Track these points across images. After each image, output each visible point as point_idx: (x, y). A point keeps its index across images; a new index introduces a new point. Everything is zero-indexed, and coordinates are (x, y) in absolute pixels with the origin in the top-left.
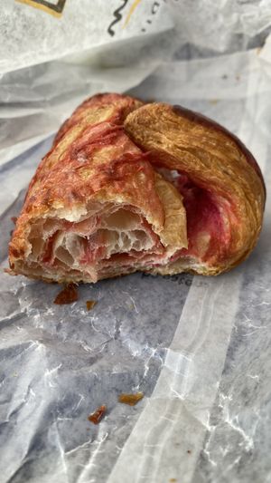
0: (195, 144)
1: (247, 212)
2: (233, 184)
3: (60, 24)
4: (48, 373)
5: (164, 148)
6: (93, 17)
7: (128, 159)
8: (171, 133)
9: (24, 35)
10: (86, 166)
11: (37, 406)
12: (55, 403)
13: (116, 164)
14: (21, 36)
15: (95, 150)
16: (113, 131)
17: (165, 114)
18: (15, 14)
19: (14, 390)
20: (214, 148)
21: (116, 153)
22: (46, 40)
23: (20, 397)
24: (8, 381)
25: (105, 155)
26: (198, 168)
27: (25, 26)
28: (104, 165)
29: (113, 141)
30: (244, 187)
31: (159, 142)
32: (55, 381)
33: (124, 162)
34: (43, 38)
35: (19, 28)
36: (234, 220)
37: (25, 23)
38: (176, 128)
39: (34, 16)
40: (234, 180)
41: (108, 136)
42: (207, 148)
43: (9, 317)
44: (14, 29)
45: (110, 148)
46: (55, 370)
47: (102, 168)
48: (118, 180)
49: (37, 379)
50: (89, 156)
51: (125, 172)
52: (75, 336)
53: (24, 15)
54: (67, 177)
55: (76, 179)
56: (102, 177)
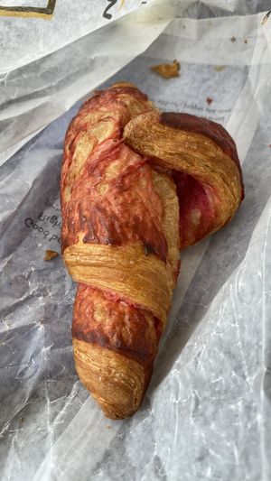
0: (180, 150)
1: (226, 193)
2: (213, 174)
3: (52, 25)
4: (44, 350)
5: (157, 154)
6: (85, 8)
7: (131, 170)
8: (161, 142)
9: (19, 43)
10: (101, 182)
11: (36, 371)
12: (47, 371)
13: (123, 177)
14: (16, 45)
15: (105, 167)
16: (116, 147)
17: (154, 127)
18: (7, 29)
19: (22, 357)
20: (195, 151)
21: (122, 167)
22: (41, 41)
23: (25, 363)
24: (19, 350)
25: (113, 169)
26: (184, 167)
27: (18, 35)
28: (114, 180)
29: (117, 156)
30: (221, 175)
31: (153, 149)
32: (48, 356)
33: (128, 174)
34: (38, 41)
35: (14, 39)
36: (217, 201)
37: (17, 33)
38: (164, 137)
39: (25, 25)
40: (213, 171)
41: (113, 153)
42: (190, 152)
43: (22, 299)
44: (9, 40)
45: (116, 163)
46: (49, 348)
47: (113, 182)
48: (126, 191)
49: (37, 352)
50: (102, 173)
51: (130, 182)
52: (66, 316)
53: (15, 27)
54: (89, 193)
55: (96, 195)
56: (115, 191)
